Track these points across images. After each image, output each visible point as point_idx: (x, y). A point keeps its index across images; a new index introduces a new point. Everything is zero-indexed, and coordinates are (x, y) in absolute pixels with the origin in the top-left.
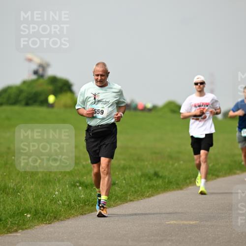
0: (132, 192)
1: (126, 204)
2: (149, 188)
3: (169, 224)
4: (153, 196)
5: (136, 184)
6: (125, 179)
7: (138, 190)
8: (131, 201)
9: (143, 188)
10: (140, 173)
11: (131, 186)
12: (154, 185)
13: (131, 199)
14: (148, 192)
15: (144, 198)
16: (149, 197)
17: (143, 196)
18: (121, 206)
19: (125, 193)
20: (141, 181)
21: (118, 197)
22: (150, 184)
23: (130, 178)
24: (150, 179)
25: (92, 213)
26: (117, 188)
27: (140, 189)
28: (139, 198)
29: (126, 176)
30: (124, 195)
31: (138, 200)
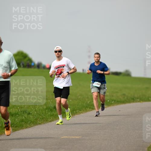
0: (40, 119)
1: (37, 126)
2: (51, 116)
3: (63, 138)
4: (53, 121)
5: (42, 114)
6: (36, 111)
7: (44, 117)
8: (40, 124)
9: (47, 116)
10: (45, 107)
11: (40, 115)
12: (54, 114)
13: (40, 123)
14: (50, 118)
15: (48, 122)
16: (50, 121)
17: (47, 121)
18: (33, 127)
19: (36, 119)
20: (46, 112)
21: (32, 121)
22: (51, 114)
23: (39, 110)
24: (51, 110)
25: (16, 132)
26: (31, 116)
27: (45, 117)
28: (44, 122)
29: (36, 109)
30: (35, 120)
31: (44, 123)
